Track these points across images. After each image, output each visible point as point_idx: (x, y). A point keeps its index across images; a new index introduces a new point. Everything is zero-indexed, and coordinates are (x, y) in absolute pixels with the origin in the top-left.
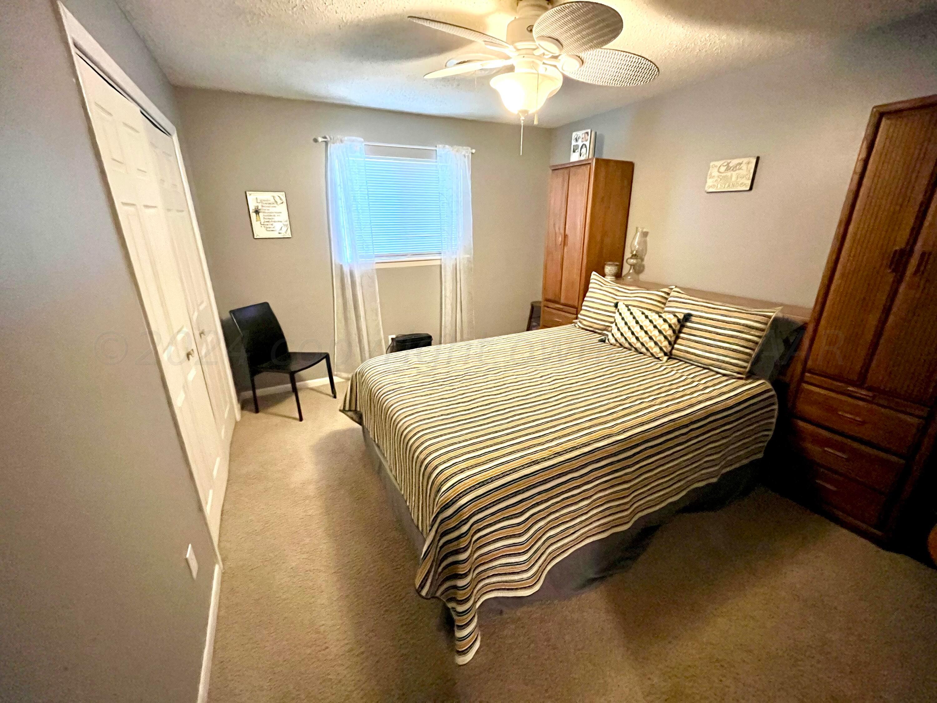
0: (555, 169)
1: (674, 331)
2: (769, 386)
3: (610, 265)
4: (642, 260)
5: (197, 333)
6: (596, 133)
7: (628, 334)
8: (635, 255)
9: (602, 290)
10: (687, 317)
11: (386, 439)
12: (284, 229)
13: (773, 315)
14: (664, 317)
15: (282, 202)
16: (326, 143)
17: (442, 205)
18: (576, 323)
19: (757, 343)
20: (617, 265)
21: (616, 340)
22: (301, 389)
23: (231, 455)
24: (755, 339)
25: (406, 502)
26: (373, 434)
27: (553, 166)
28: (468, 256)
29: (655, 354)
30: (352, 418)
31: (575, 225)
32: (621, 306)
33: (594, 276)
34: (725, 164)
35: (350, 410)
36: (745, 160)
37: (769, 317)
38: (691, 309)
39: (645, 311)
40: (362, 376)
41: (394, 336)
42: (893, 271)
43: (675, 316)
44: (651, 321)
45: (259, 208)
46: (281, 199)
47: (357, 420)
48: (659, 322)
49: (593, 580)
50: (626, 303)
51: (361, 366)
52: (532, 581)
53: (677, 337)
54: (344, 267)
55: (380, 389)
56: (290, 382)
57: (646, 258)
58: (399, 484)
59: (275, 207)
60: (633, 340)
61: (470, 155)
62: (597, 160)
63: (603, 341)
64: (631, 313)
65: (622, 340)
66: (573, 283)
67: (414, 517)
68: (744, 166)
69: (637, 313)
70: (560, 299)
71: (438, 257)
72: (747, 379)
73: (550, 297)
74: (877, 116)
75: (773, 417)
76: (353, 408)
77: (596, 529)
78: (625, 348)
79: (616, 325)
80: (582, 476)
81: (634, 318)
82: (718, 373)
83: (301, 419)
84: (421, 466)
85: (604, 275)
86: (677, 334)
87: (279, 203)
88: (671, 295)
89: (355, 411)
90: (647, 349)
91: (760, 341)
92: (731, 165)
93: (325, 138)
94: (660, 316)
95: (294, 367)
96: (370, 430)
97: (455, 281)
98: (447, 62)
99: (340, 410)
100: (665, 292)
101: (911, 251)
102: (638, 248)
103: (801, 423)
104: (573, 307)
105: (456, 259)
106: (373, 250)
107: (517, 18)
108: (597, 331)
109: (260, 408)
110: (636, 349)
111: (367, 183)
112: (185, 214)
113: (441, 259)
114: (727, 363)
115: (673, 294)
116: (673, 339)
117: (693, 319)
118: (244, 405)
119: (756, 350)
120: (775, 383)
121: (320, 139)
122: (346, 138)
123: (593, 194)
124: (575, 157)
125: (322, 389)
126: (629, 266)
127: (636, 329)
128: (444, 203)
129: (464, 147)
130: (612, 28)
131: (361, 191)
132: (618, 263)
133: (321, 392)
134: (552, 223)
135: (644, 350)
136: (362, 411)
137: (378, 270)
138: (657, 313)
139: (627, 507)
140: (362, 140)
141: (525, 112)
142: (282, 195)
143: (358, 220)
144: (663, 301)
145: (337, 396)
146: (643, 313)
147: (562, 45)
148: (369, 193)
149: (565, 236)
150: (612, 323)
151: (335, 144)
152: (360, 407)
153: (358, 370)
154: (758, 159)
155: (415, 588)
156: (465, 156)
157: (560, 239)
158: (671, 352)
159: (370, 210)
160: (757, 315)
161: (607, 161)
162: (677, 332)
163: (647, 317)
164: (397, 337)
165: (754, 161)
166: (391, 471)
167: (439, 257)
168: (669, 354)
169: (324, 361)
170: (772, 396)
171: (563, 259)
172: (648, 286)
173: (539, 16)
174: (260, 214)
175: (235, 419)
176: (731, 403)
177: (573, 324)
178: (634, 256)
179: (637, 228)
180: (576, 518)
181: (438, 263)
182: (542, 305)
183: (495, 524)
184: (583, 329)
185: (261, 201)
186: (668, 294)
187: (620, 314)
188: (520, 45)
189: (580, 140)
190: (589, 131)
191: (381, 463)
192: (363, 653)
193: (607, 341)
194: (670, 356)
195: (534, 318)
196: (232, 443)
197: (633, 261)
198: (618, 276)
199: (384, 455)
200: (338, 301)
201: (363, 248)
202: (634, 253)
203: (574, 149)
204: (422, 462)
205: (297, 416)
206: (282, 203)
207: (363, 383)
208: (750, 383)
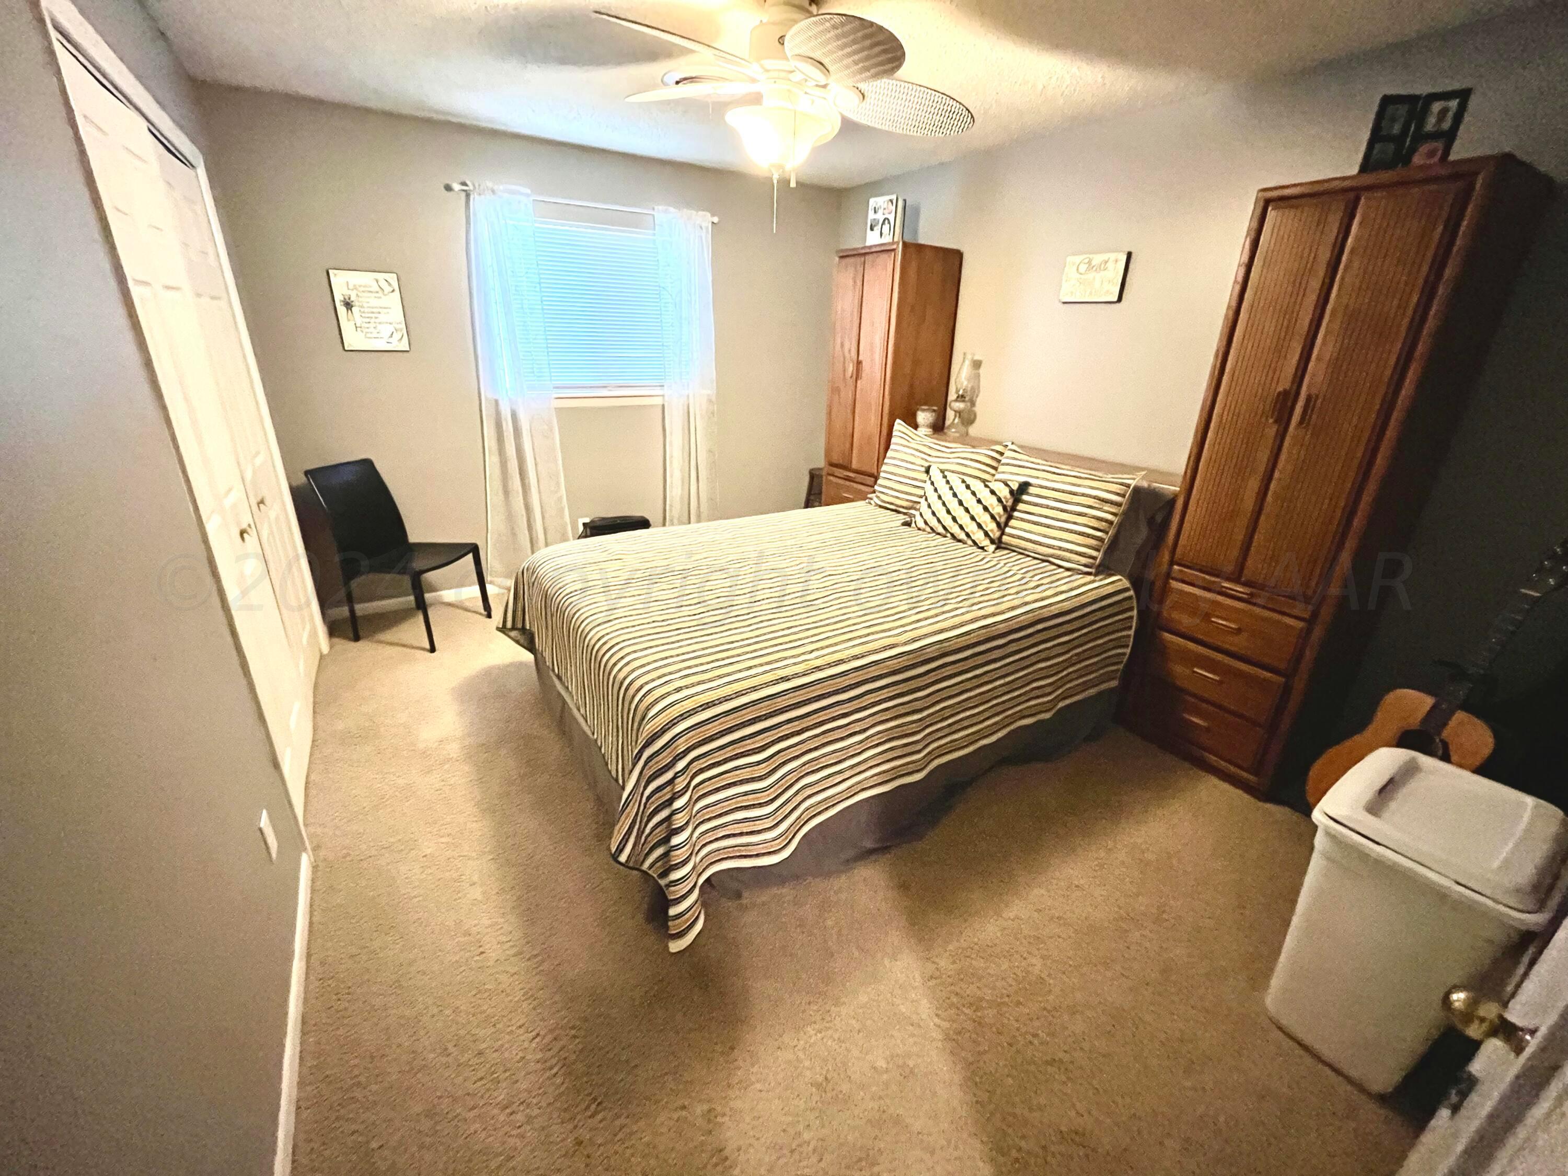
0: (845, 256)
1: (1005, 508)
2: (1126, 583)
3: (923, 410)
4: (973, 404)
5: (254, 502)
6: (905, 201)
7: (942, 513)
8: (963, 396)
9: (908, 447)
10: (1024, 487)
11: (571, 662)
12: (397, 336)
13: (1133, 483)
14: (992, 488)
15: (392, 289)
16: (468, 196)
17: (665, 307)
18: (871, 499)
19: (1111, 523)
20: (934, 411)
21: (926, 523)
22: (431, 605)
23: (315, 703)
24: (1110, 517)
25: (600, 748)
26: (551, 660)
27: (842, 251)
28: (709, 392)
29: (977, 542)
30: (517, 642)
31: (872, 345)
32: (934, 472)
33: (899, 425)
34: (1086, 261)
35: (514, 628)
36: (1112, 256)
37: (1128, 486)
38: (1030, 476)
39: (966, 478)
40: (533, 573)
41: (587, 520)
42: (1276, 422)
43: (1007, 485)
44: (974, 493)
45: (352, 299)
46: (390, 284)
47: (525, 645)
48: (984, 494)
49: (871, 852)
50: (943, 467)
51: (532, 558)
52: (780, 843)
53: (1010, 517)
54: (500, 402)
55: (560, 588)
56: (411, 591)
57: (979, 401)
58: (590, 727)
59: (380, 298)
60: (948, 521)
61: (710, 225)
62: (905, 245)
63: (907, 524)
64: (948, 482)
65: (933, 522)
66: (869, 438)
67: (612, 768)
68: (1110, 265)
69: (955, 480)
70: (851, 462)
71: (658, 391)
72: (1096, 575)
73: (836, 459)
74: (1262, 204)
75: (1130, 628)
76: (520, 626)
77: (875, 778)
78: (939, 534)
79: (926, 500)
80: (850, 700)
81: (951, 488)
82: (1060, 567)
83: (433, 649)
84: (620, 688)
85: (916, 427)
86: (1010, 512)
87: (386, 292)
88: (1005, 455)
89: (523, 630)
90: (968, 535)
91: (1115, 520)
92: (1094, 263)
93: (464, 184)
94: (986, 486)
95: (417, 565)
96: (547, 655)
97: (686, 431)
98: (665, 74)
99: (498, 629)
100: (997, 452)
101: (1298, 393)
102: (967, 386)
103: (1167, 636)
104: (871, 475)
105: (688, 396)
106: (551, 376)
107: (765, 21)
108: (901, 510)
109: (361, 634)
110: (952, 535)
111: (538, 265)
112: (223, 304)
113: (663, 396)
114: (1071, 551)
115: (1008, 453)
116: (1003, 520)
117: (1032, 490)
118: (334, 630)
119: (1110, 533)
120: (1136, 583)
121: (456, 187)
122: (501, 187)
123: (900, 299)
124: (873, 239)
125: (468, 604)
126: (953, 413)
127: (953, 504)
128: (668, 303)
129: (701, 213)
130: (890, 56)
131: (527, 278)
132: (935, 408)
133: (467, 610)
134: (839, 341)
135: (962, 536)
136: (533, 629)
137: (559, 410)
138: (984, 481)
139: (919, 747)
140: (529, 191)
141: (781, 167)
142: (392, 278)
143: (523, 326)
144: (994, 464)
145: (493, 614)
146: (963, 481)
147: (828, 71)
148: (542, 281)
149: (859, 363)
150: (921, 497)
151: (483, 196)
152: (530, 623)
153: (525, 565)
154: (1129, 255)
155: (611, 853)
156: (701, 227)
157: (851, 368)
158: (1000, 538)
159: (543, 309)
160: (1113, 483)
161: (921, 247)
162: (1009, 509)
163: (968, 487)
164: (592, 521)
165: (1124, 258)
166: (579, 710)
167: (661, 393)
168: (997, 541)
169: (470, 556)
170: (1130, 598)
171: (855, 400)
172: (974, 443)
173: (795, 22)
174: (353, 309)
175: (320, 650)
176: (1067, 605)
177: (867, 501)
178: (961, 398)
179: (965, 354)
180: (845, 760)
181: (658, 401)
182: (824, 473)
183: (725, 763)
184: (881, 507)
185: (355, 288)
186: (1002, 454)
187: (932, 483)
188: (770, 64)
189: (880, 212)
190: (894, 197)
191: (564, 702)
192: (536, 956)
193: (913, 525)
194: (999, 544)
195: (814, 494)
196: (316, 686)
197: (960, 406)
198: (938, 427)
199: (567, 688)
200: (493, 460)
201: (533, 372)
202: (961, 393)
203: (871, 225)
204: (622, 683)
205: (428, 646)
206: (393, 291)
207: (533, 584)
208: (1101, 580)
